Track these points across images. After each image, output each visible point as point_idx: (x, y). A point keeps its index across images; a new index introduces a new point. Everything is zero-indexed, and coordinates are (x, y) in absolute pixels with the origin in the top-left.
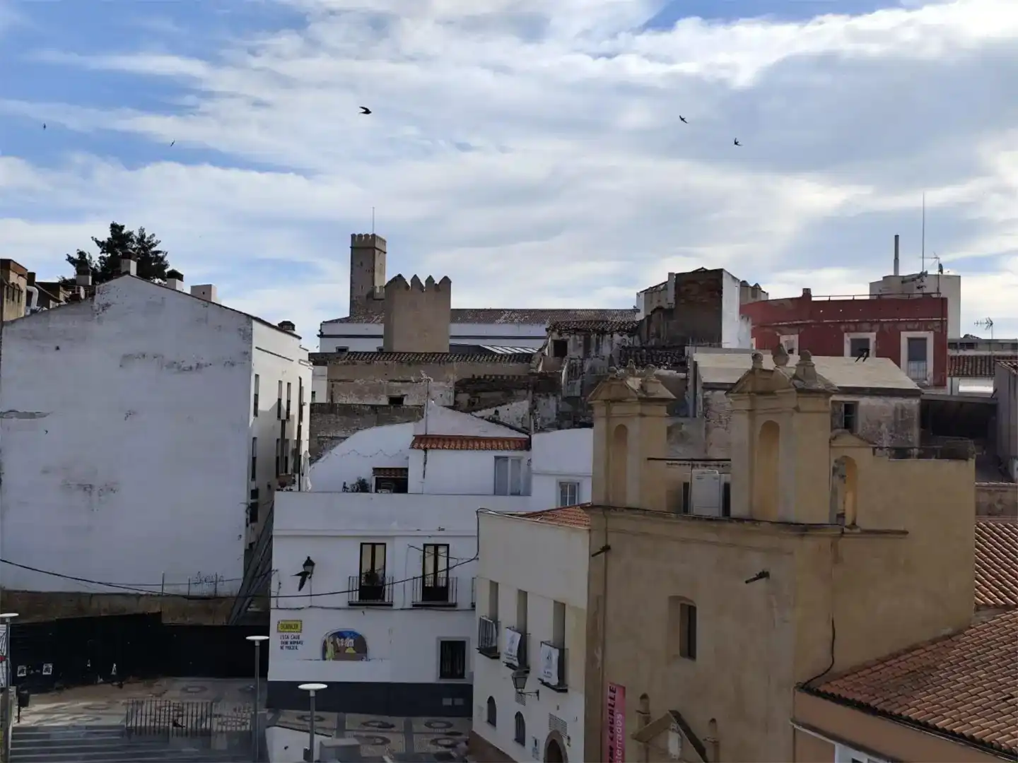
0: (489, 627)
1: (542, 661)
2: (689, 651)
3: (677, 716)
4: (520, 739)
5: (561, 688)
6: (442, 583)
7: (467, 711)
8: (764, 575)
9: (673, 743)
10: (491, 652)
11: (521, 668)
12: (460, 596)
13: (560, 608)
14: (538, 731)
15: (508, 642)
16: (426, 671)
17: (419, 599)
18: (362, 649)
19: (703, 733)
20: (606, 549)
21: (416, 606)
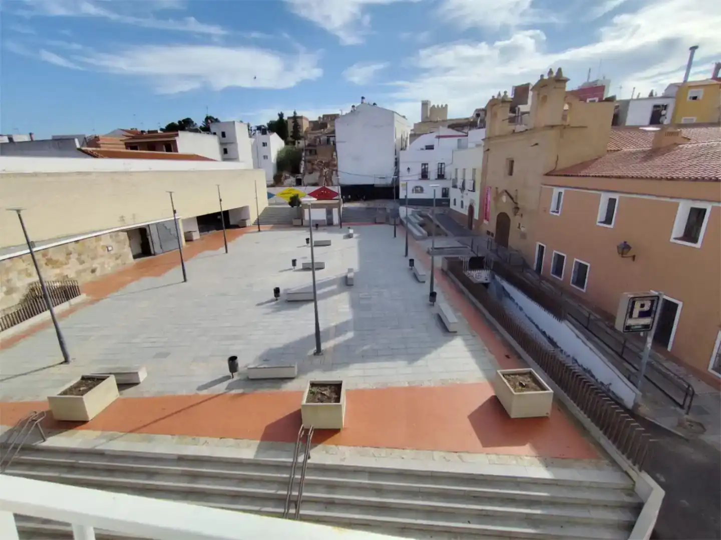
0: (455, 180)
1: (468, 186)
2: (511, 173)
3: (506, 191)
4: (462, 206)
5: (474, 190)
6: (443, 174)
7: (449, 205)
8: (537, 144)
9: (504, 198)
10: (455, 187)
11: (463, 188)
12: (447, 176)
13: (474, 170)
14: (467, 204)
15: (459, 184)
16: (439, 196)
17: (437, 177)
18: (422, 190)
19: (513, 194)
20: (488, 150)
21: (436, 179)
